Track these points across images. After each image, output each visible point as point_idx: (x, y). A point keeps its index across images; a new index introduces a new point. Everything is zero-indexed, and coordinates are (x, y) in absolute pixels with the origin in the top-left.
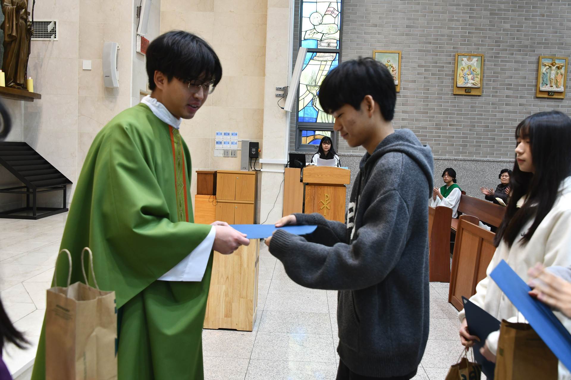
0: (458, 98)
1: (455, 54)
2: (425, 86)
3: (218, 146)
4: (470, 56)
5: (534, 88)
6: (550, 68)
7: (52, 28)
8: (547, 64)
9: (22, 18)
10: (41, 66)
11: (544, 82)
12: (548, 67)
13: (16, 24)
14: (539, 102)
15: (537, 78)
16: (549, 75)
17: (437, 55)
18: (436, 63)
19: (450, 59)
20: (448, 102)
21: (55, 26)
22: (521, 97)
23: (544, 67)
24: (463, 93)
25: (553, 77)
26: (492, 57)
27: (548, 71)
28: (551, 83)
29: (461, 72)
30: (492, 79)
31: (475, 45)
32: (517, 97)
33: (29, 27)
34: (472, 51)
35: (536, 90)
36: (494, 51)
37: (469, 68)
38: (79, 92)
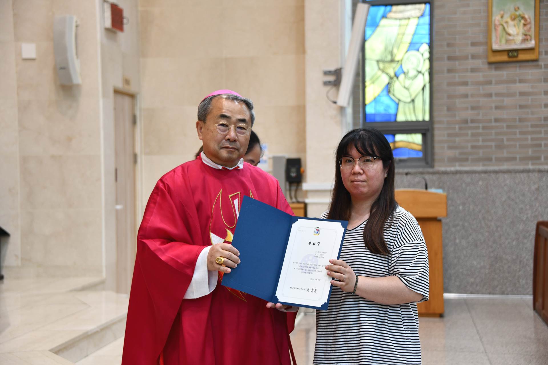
38: (18, 94)
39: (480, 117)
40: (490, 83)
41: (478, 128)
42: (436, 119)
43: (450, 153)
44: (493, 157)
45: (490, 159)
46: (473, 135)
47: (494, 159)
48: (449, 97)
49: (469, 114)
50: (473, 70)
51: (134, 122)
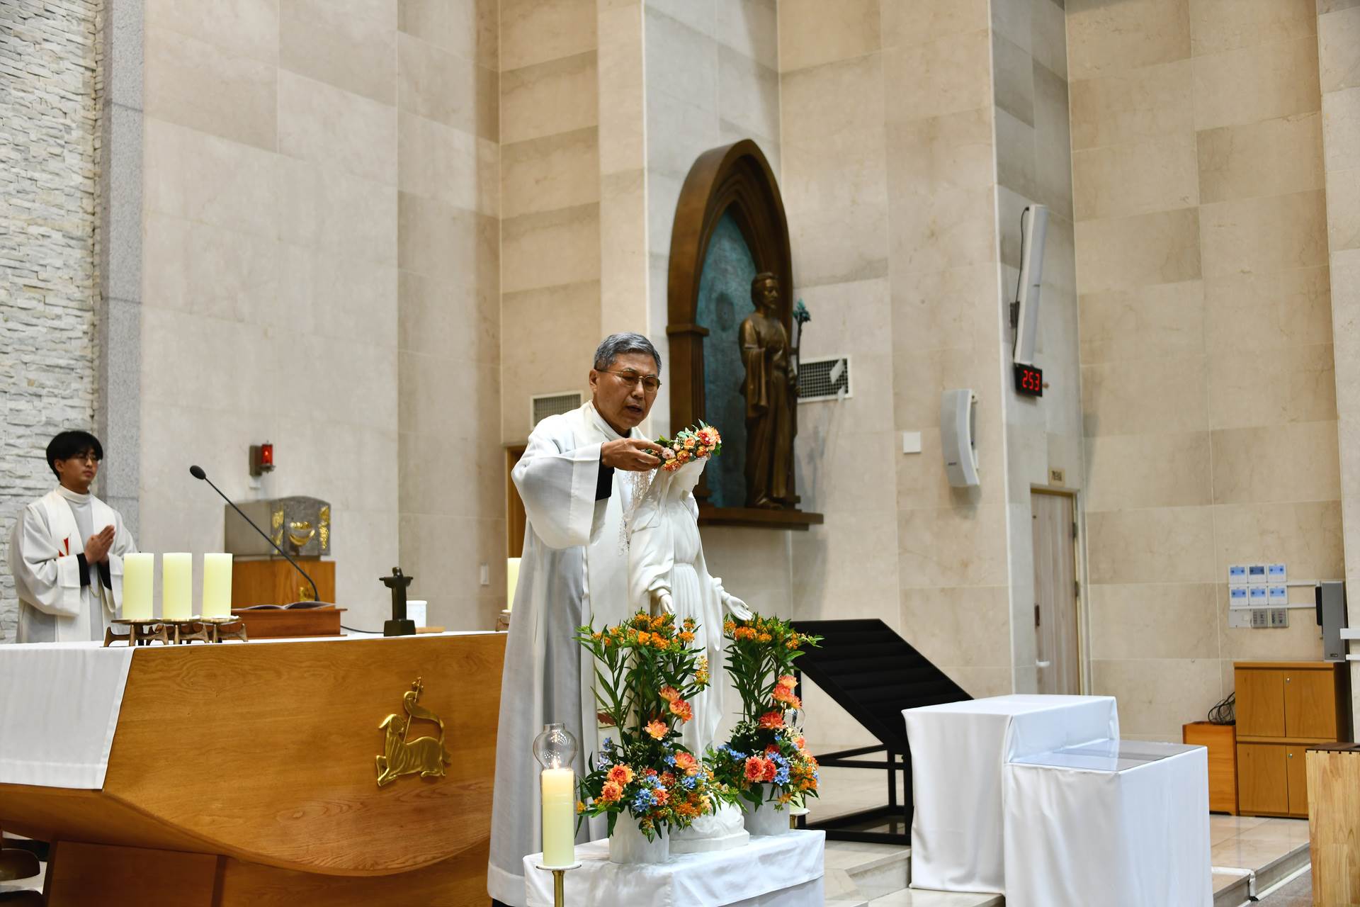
3: (1235, 602)
7: (840, 373)
9: (778, 367)
10: (822, 454)
13: (767, 383)
21: (846, 368)
33: (792, 382)
38: (898, 502)
51: (1074, 534)
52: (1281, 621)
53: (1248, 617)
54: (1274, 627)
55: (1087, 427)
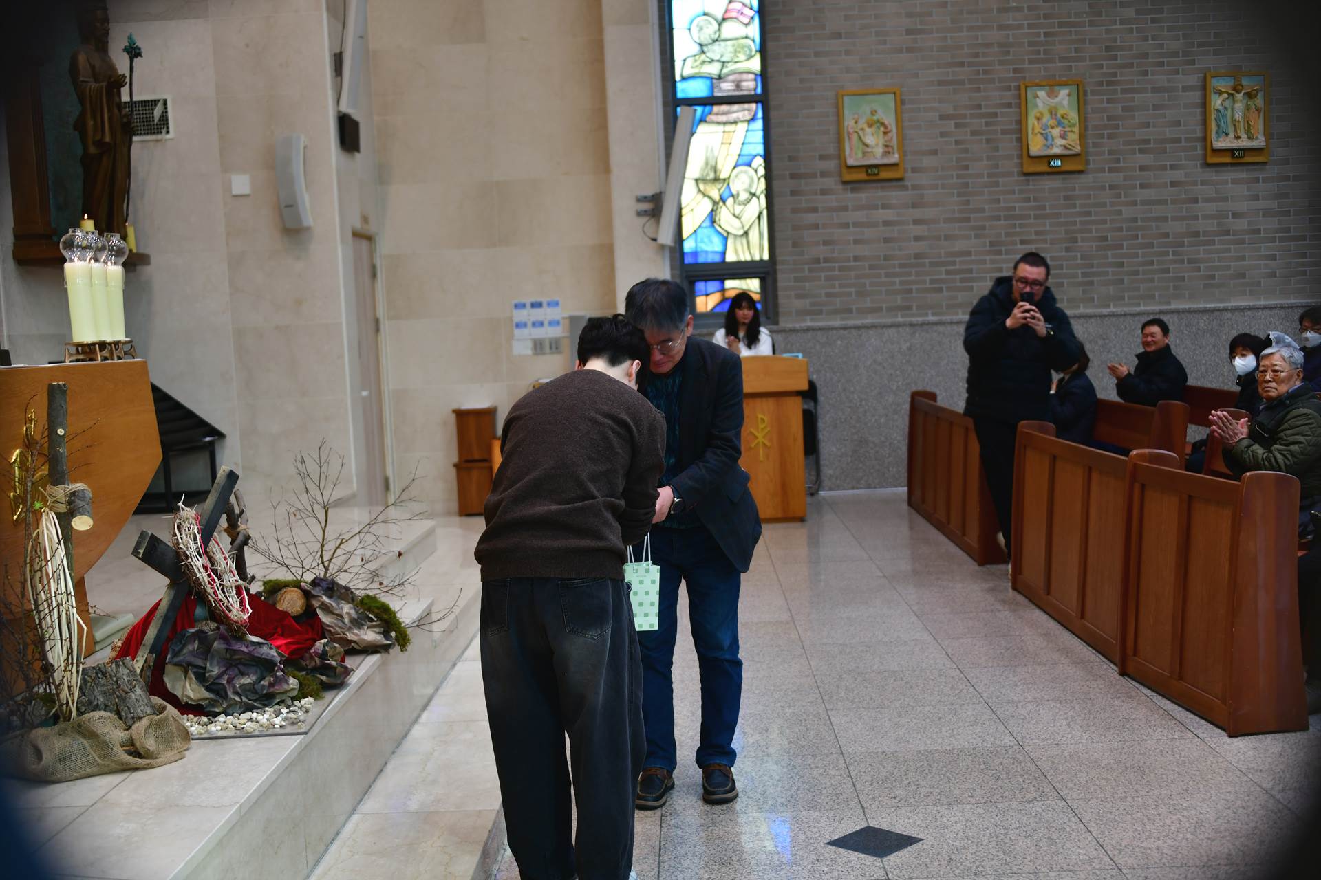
0: (1033, 180)
1: (1019, 86)
2: (958, 160)
3: (517, 332)
4: (1052, 84)
5: (1199, 145)
6: (1231, 98)
7: (160, 113)
8: (1223, 90)
11: (1221, 131)
12: (1226, 95)
13: (110, 118)
14: (1214, 174)
15: (1205, 123)
16: (1229, 113)
17: (979, 90)
18: (979, 106)
19: (1009, 96)
20: (1013, 192)
21: (166, 108)
22: (1173, 167)
23: (1217, 96)
24: (1044, 168)
25: (1239, 115)
26: (1101, 84)
27: (1227, 104)
28: (1236, 131)
29: (1036, 123)
30: (1106, 132)
31: (1062, 59)
32: (1164, 168)
33: (125, 120)
34: (1055, 76)
35: (1205, 148)
36: (1105, 70)
37: (1053, 112)
38: (227, 244)
39: (835, 255)
40: (845, 209)
41: (833, 269)
42: (779, 258)
43: (799, 304)
44: (854, 307)
45: (850, 311)
46: (828, 279)
47: (854, 310)
48: (795, 228)
49: (821, 251)
50: (824, 192)
51: (374, 275)
52: (557, 348)
53: (530, 344)
54: (552, 353)
55: (382, 175)
